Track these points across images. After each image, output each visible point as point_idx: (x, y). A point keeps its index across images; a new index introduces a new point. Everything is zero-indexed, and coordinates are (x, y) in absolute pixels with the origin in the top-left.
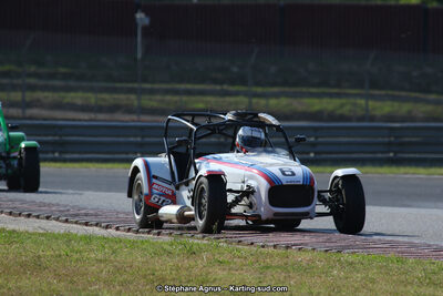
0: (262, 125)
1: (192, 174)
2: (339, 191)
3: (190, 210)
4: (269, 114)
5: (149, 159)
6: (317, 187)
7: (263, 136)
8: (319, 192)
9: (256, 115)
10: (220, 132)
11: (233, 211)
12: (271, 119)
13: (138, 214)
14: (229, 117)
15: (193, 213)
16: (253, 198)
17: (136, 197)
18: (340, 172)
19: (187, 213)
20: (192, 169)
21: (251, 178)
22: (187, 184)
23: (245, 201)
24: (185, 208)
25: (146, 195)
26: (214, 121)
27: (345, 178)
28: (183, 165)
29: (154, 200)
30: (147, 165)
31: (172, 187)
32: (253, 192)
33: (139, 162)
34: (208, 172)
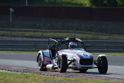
0: (77, 41)
1: (57, 55)
2: (100, 61)
3: (56, 66)
4: (79, 38)
5: (44, 51)
6: (94, 59)
7: (76, 45)
8: (95, 61)
9: (75, 39)
10: (64, 44)
11: (69, 66)
12: (79, 40)
13: (40, 67)
14: (67, 39)
15: (57, 66)
16: (75, 62)
17: (39, 62)
18: (100, 56)
19: (55, 67)
20: (57, 54)
21: (75, 56)
22: (55, 58)
23: (73, 63)
24: (54, 65)
25: (43, 61)
26: (63, 40)
27: (102, 57)
28: (54, 53)
29: (45, 63)
30: (43, 53)
31: (50, 59)
32: (75, 61)
33: (40, 52)
34: (62, 54)
